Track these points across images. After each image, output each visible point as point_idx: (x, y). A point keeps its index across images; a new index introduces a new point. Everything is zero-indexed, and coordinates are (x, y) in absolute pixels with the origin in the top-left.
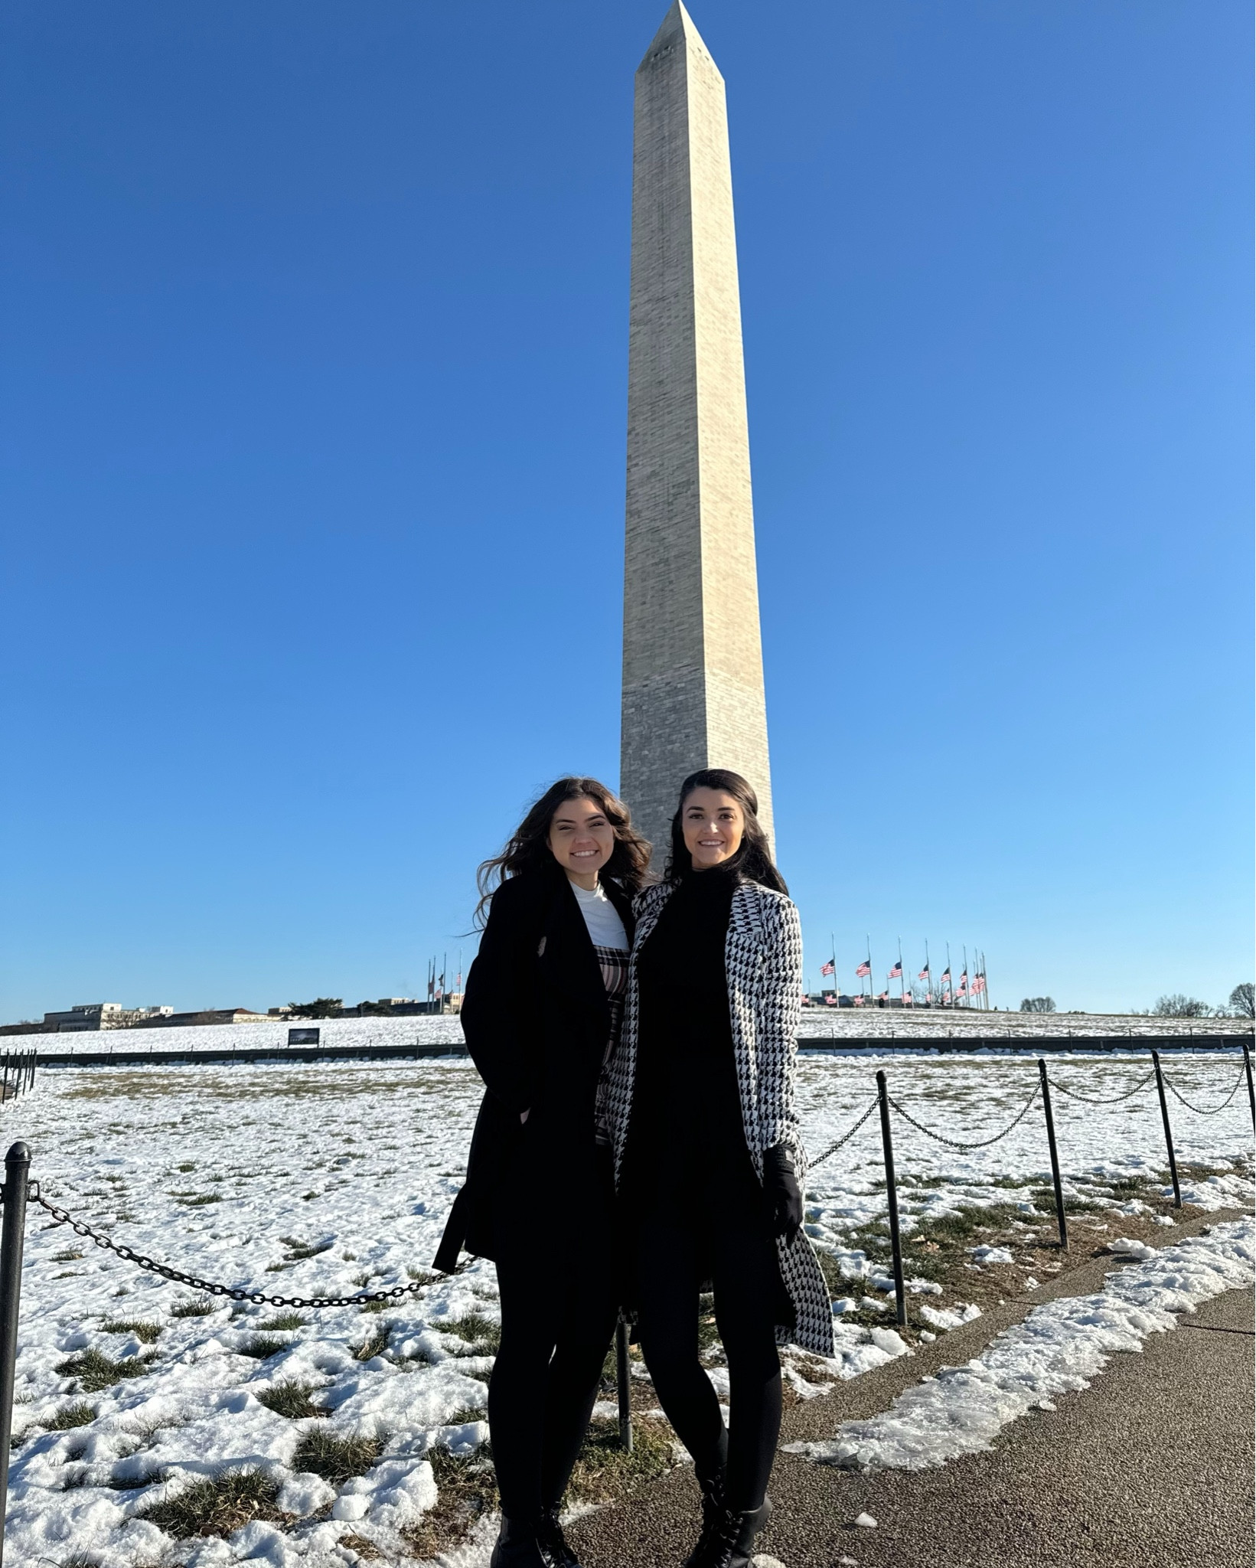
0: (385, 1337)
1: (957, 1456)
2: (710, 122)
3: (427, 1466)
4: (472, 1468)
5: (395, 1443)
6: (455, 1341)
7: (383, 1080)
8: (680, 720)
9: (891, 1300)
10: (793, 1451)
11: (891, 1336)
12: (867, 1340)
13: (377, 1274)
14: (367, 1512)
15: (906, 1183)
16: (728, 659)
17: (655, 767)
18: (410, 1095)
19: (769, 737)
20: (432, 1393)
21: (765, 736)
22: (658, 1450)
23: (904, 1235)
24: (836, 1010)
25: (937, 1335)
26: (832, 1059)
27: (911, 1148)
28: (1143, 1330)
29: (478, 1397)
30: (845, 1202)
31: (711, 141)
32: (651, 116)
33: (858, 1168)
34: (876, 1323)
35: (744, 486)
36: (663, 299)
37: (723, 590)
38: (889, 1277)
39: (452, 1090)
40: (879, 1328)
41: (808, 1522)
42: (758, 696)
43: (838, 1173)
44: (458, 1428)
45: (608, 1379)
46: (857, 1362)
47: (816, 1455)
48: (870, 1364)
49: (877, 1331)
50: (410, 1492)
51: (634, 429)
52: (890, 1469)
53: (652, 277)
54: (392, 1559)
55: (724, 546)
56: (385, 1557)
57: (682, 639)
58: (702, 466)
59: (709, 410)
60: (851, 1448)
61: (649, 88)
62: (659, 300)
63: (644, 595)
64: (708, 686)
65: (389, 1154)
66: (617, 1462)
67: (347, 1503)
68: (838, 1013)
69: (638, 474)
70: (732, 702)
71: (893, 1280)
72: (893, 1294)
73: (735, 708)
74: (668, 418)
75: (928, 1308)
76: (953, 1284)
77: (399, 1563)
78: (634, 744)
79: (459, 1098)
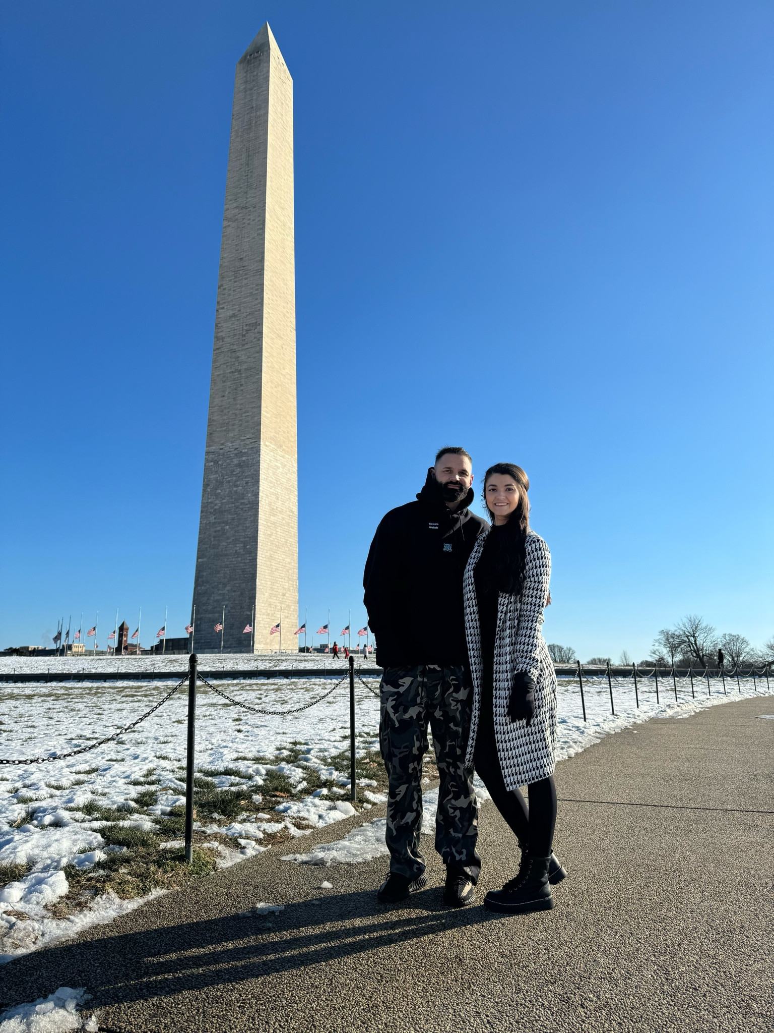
0: (31, 816)
1: (379, 856)
2: (282, 104)
3: (62, 875)
4: (90, 875)
5: (39, 866)
6: (79, 815)
7: (23, 693)
8: (243, 472)
9: (348, 790)
10: (287, 859)
11: (348, 805)
12: (334, 808)
13: (24, 786)
14: (21, 899)
15: (361, 736)
16: (276, 437)
17: (224, 501)
18: (43, 701)
19: (298, 488)
20: (64, 840)
21: (296, 487)
22: (207, 862)
23: (357, 759)
24: (328, 655)
25: (373, 806)
26: (323, 680)
27: (365, 721)
28: (482, 799)
29: (94, 841)
30: (325, 745)
31: (282, 115)
32: (245, 92)
33: (334, 729)
34: (338, 799)
35: (291, 332)
36: (246, 208)
37: (275, 394)
38: (348, 779)
39: (73, 698)
40: (340, 801)
41: (294, 888)
42: (293, 462)
43: (322, 732)
44: (83, 856)
45: (178, 830)
46: (327, 818)
47: (300, 860)
48: (334, 820)
49: (339, 803)
50: (51, 886)
51: (222, 285)
52: (342, 863)
53: (240, 193)
54: (39, 920)
55: (277, 367)
56: (34, 920)
57: (247, 422)
58: (265, 315)
59: (271, 281)
60: (321, 855)
61: (245, 75)
62: (243, 208)
63: (224, 391)
64: (262, 452)
65: (29, 730)
66: (182, 868)
67: (8, 893)
68: (329, 656)
69: (223, 314)
70: (277, 464)
71: (350, 780)
72: (349, 786)
73: (278, 468)
74: (245, 282)
75: (369, 792)
76: (383, 781)
77: (43, 922)
78: (211, 486)
79: (78, 702)
